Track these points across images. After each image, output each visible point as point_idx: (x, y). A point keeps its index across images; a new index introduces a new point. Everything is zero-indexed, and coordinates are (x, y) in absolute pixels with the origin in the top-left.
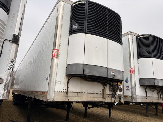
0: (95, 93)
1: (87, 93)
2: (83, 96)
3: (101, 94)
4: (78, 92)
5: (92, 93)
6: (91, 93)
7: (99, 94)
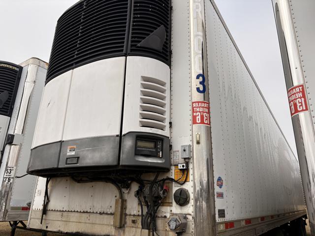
0: (97, 213)
1: (80, 212)
2: (71, 220)
3: (111, 214)
4: (63, 211)
5: (90, 212)
6: (87, 212)
7: (107, 214)
